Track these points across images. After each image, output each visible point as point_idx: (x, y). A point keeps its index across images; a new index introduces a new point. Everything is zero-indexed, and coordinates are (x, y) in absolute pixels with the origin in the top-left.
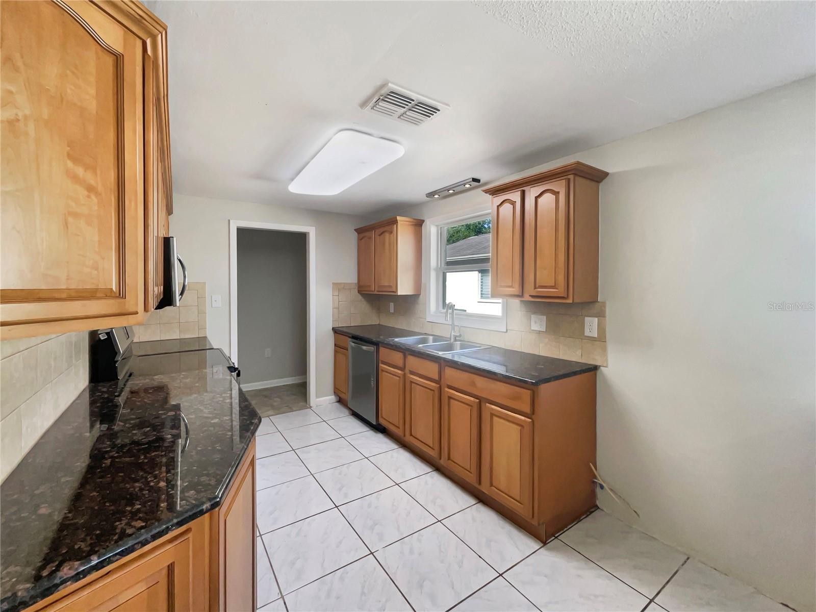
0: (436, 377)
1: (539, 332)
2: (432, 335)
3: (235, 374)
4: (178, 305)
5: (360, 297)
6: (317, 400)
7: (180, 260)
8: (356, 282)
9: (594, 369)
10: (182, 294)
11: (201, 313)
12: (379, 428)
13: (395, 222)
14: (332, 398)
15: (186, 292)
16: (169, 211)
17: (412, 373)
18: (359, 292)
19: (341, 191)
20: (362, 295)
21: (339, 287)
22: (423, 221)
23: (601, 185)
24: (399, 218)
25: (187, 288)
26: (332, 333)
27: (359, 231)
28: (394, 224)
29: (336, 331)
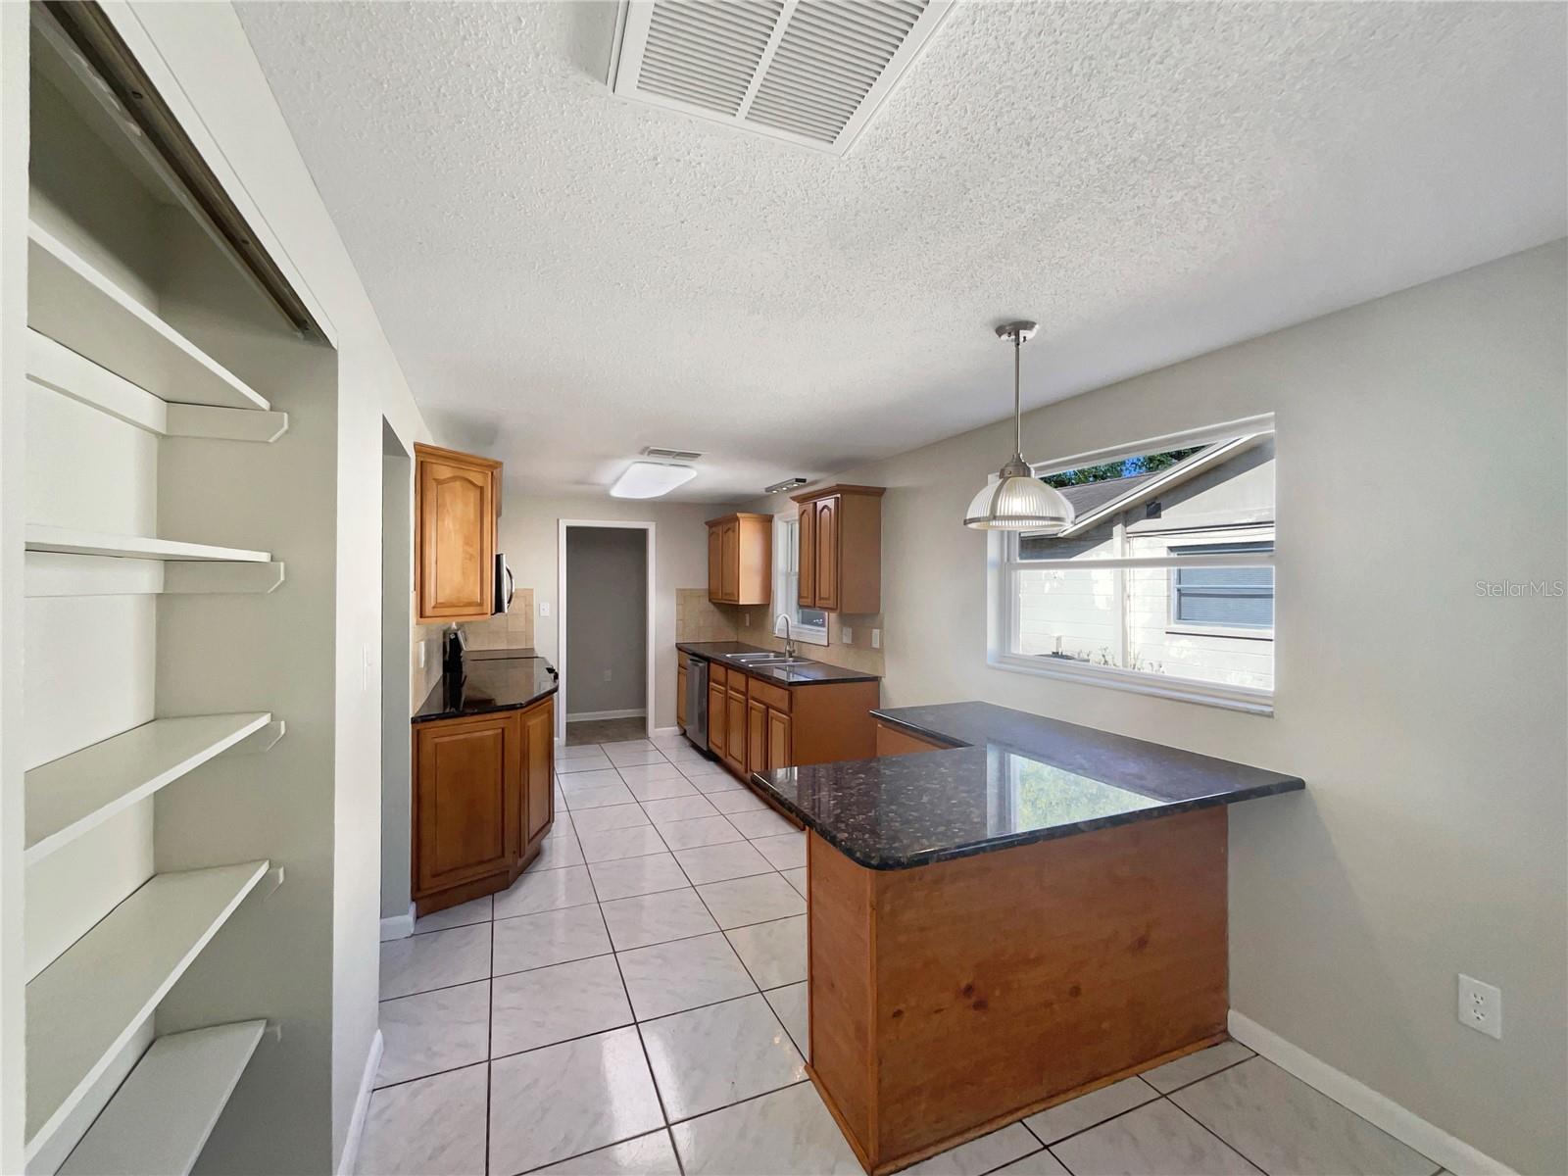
0: (743, 689)
1: (848, 645)
2: (773, 652)
3: (552, 675)
4: (506, 611)
5: (712, 607)
6: (657, 730)
7: (508, 570)
8: (707, 587)
9: (876, 679)
10: (509, 602)
11: (529, 621)
12: (709, 755)
13: (737, 519)
14: (675, 729)
15: (513, 599)
16: (499, 514)
17: (732, 689)
18: (710, 600)
19: (667, 491)
20: (714, 604)
21: (684, 596)
22: (773, 516)
23: (883, 498)
24: (739, 515)
25: (514, 596)
26: (675, 649)
27: (711, 525)
28: (735, 522)
29: (680, 648)
